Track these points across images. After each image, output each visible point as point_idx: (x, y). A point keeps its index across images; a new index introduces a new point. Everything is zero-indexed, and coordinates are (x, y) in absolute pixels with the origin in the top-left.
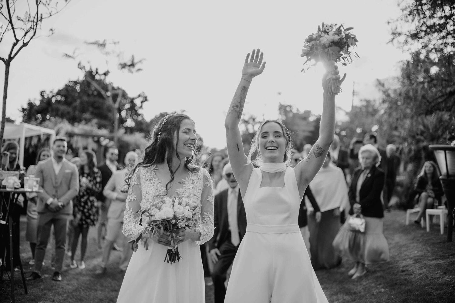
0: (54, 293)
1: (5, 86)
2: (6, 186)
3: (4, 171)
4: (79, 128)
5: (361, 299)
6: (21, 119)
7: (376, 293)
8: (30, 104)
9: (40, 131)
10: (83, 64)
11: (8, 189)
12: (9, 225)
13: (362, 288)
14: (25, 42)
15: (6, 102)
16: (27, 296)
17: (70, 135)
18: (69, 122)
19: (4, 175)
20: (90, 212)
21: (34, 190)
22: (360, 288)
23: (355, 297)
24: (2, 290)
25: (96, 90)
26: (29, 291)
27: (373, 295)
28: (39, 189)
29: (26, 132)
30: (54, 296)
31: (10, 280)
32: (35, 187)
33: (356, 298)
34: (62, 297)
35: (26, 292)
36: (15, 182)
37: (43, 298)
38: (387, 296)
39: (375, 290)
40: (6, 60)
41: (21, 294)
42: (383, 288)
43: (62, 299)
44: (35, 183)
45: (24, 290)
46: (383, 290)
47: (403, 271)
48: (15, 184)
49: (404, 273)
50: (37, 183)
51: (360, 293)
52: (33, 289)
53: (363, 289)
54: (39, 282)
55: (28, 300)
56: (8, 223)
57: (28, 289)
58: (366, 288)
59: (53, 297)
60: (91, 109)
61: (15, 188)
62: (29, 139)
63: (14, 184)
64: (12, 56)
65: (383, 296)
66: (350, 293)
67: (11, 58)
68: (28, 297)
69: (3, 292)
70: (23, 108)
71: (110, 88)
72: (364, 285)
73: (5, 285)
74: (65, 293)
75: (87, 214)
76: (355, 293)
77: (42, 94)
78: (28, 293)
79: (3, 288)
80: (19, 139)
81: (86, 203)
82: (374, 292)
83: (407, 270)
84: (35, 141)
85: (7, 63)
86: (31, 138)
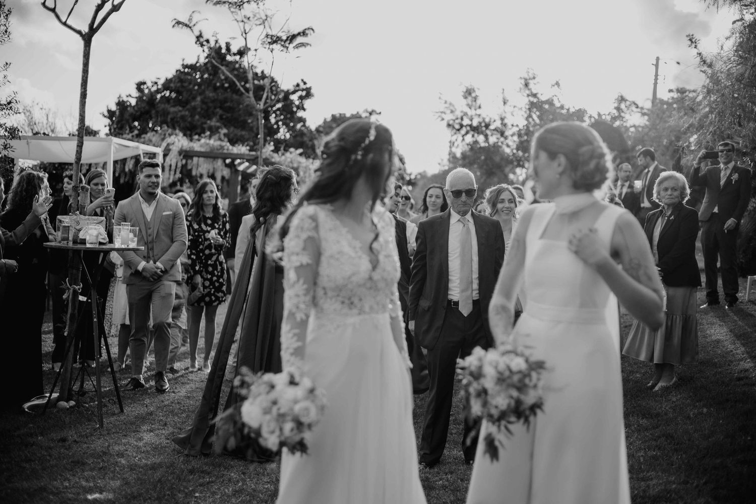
0: (165, 412)
1: (83, 76)
2: (85, 240)
3: (82, 216)
4: (201, 144)
5: (668, 425)
6: (107, 130)
7: (693, 414)
8: (121, 104)
9: (137, 148)
10: (206, 36)
11: (88, 246)
12: (91, 302)
13: (669, 406)
14: (116, 3)
15: (85, 102)
16: (122, 418)
17: (187, 155)
18: (185, 135)
19: (81, 222)
20: (221, 280)
21: (131, 247)
22: (667, 406)
23: (659, 421)
24: (84, 407)
25: (227, 78)
26: (126, 410)
27: (689, 418)
28: (138, 244)
29: (117, 150)
30: (167, 416)
31: (96, 391)
32: (133, 241)
33: (659, 423)
34: (179, 417)
35: (122, 411)
36: (100, 234)
37: (149, 419)
38: (712, 420)
39: (691, 410)
40: (84, 33)
41: (114, 414)
42: (704, 406)
43: (179, 422)
44: (131, 235)
45: (118, 406)
46: (705, 410)
47: (739, 379)
48: (100, 237)
49: (742, 382)
50: (135, 236)
51: (666, 414)
52: (132, 406)
53: (670, 408)
54: (142, 395)
55: (124, 424)
56: (91, 300)
57: (124, 406)
58: (676, 406)
59: (164, 419)
60: (219, 111)
61: (101, 243)
62: (120, 163)
63: (97, 236)
64: (95, 26)
65: (706, 420)
66: (649, 414)
67: (93, 30)
68: (125, 419)
69: (85, 411)
70: (109, 111)
71: (250, 76)
72: (673, 402)
73: (88, 400)
74: (184, 411)
75: (217, 284)
76: (658, 415)
77: (140, 86)
78: (125, 411)
79: (85, 403)
80: (105, 164)
81: (214, 267)
82: (689, 414)
83: (747, 378)
84: (130, 165)
85: (87, 39)
86: (124, 161)
